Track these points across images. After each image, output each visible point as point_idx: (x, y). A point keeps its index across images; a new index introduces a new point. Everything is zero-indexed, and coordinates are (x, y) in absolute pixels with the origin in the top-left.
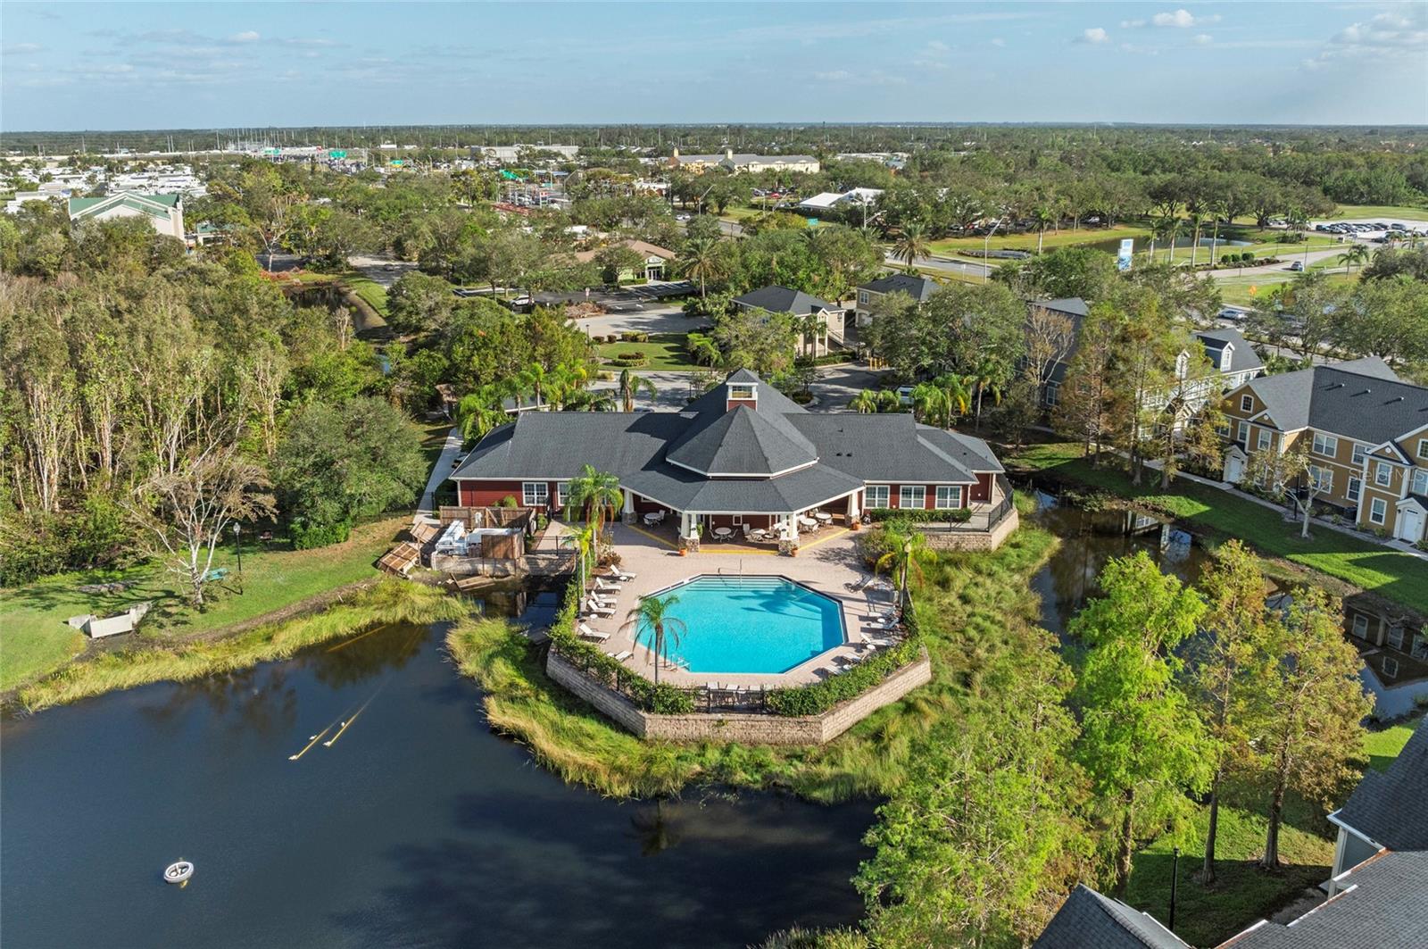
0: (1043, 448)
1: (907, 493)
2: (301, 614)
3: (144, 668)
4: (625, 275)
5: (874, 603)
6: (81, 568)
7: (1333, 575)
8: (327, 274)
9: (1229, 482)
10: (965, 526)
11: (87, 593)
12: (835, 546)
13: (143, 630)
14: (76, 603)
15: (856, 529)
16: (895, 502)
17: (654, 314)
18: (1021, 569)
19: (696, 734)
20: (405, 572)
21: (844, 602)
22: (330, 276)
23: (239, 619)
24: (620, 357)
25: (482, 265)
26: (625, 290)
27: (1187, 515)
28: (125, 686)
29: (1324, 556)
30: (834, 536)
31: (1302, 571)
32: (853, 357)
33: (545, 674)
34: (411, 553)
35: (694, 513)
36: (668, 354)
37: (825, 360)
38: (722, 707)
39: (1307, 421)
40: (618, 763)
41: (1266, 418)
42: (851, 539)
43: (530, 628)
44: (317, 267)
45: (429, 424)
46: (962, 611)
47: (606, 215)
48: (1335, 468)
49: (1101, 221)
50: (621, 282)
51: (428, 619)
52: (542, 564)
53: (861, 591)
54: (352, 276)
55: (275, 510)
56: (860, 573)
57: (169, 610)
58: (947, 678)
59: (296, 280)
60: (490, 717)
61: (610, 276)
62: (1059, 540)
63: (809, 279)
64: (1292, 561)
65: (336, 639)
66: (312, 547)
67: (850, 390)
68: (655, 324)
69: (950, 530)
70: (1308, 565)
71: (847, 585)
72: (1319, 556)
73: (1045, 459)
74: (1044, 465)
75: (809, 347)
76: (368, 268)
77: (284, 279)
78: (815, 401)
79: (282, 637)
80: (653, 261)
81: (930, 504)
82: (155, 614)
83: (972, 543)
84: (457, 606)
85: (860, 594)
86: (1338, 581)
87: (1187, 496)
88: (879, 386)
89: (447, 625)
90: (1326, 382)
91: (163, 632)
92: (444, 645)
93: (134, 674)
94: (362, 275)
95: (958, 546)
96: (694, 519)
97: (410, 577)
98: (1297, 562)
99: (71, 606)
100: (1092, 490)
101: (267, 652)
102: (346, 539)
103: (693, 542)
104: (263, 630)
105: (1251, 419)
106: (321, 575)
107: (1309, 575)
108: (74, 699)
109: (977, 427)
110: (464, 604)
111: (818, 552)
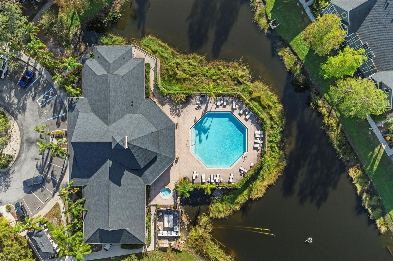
5: (208, 103)
21: (208, 111)
34: (177, 243)
51: (210, 226)
56: (189, 104)
85: (203, 106)
97: (186, 239)
110: (201, 219)
111: (173, 116)
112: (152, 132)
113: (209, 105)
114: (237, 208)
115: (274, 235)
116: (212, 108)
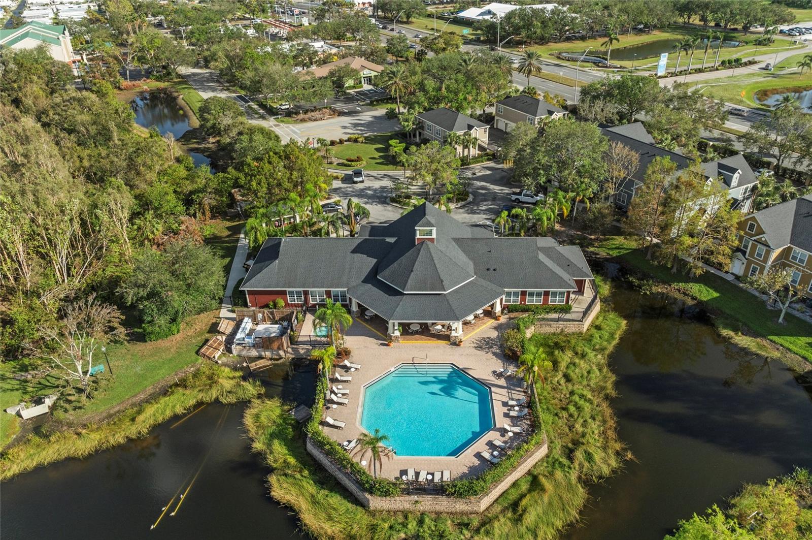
0: (615, 239)
1: (531, 294)
2: (152, 398)
3: (56, 446)
4: (349, 82)
5: (511, 389)
6: (15, 358)
7: (797, 354)
8: (164, 81)
9: (732, 274)
10: (568, 316)
11: (19, 380)
12: (486, 336)
13: (55, 413)
14: (12, 390)
15: (499, 320)
16: (523, 299)
17: (367, 116)
18: (603, 349)
19: (401, 507)
20: (216, 358)
21: (493, 389)
22: (166, 84)
23: (115, 403)
24: (347, 160)
25: (258, 85)
26: (349, 94)
27: (705, 299)
28: (46, 463)
29: (792, 339)
30: (485, 326)
31: (778, 349)
32: (493, 157)
33: (306, 450)
34: (220, 344)
35: (396, 322)
36: (377, 155)
37: (476, 159)
38: (417, 489)
39: (789, 241)
40: (353, 532)
41: (763, 239)
42: (496, 328)
43: (297, 407)
44: (158, 77)
45: (228, 220)
46: (565, 388)
47: (336, 32)
48: (803, 271)
49: (645, 27)
50: (347, 88)
51: (232, 399)
52: (302, 352)
53: (503, 379)
54: (180, 83)
55: (126, 338)
56: (503, 361)
57: (70, 398)
58: (557, 453)
59: (145, 87)
60: (273, 493)
61: (339, 85)
62: (625, 322)
63: (465, 99)
64: (771, 341)
65: (176, 417)
66: (157, 340)
67: (492, 187)
68: (369, 125)
69: (558, 320)
70: (781, 345)
71: (494, 372)
72: (788, 338)
73: (616, 248)
74: (615, 253)
75: (466, 150)
76: (189, 76)
77: (137, 87)
78: (470, 198)
79: (141, 418)
80: (366, 73)
81: (546, 302)
82: (62, 402)
83: (571, 328)
84: (251, 389)
85: (502, 382)
86: (800, 358)
87: (706, 284)
88: (511, 184)
89: (244, 404)
90: (804, 211)
91: (67, 415)
92: (242, 424)
93: (51, 451)
94: (186, 83)
95: (562, 331)
96: (396, 324)
97: (220, 362)
98: (774, 342)
99: (9, 392)
100: (645, 276)
101: (132, 431)
102: (178, 332)
103: (396, 337)
104: (130, 412)
105: (753, 239)
106: (164, 363)
107: (782, 353)
108: (14, 475)
109: (573, 222)
110: (254, 385)
111: (475, 341)
112: (442, 281)
113: (506, 390)
114: (258, 446)
115: (152, 527)
116: (499, 396)
